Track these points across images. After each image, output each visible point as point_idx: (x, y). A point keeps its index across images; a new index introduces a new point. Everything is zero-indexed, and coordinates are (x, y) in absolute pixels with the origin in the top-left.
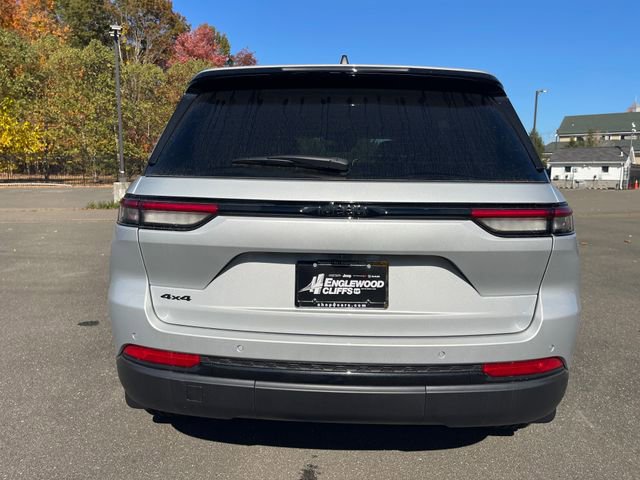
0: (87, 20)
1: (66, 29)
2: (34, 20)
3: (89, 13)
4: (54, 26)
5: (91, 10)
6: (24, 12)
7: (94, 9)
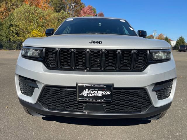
0: (58, 5)
1: (53, 8)
2: (44, 5)
3: (59, 3)
4: (50, 7)
5: (59, 2)
6: (42, 3)
7: (60, 2)
